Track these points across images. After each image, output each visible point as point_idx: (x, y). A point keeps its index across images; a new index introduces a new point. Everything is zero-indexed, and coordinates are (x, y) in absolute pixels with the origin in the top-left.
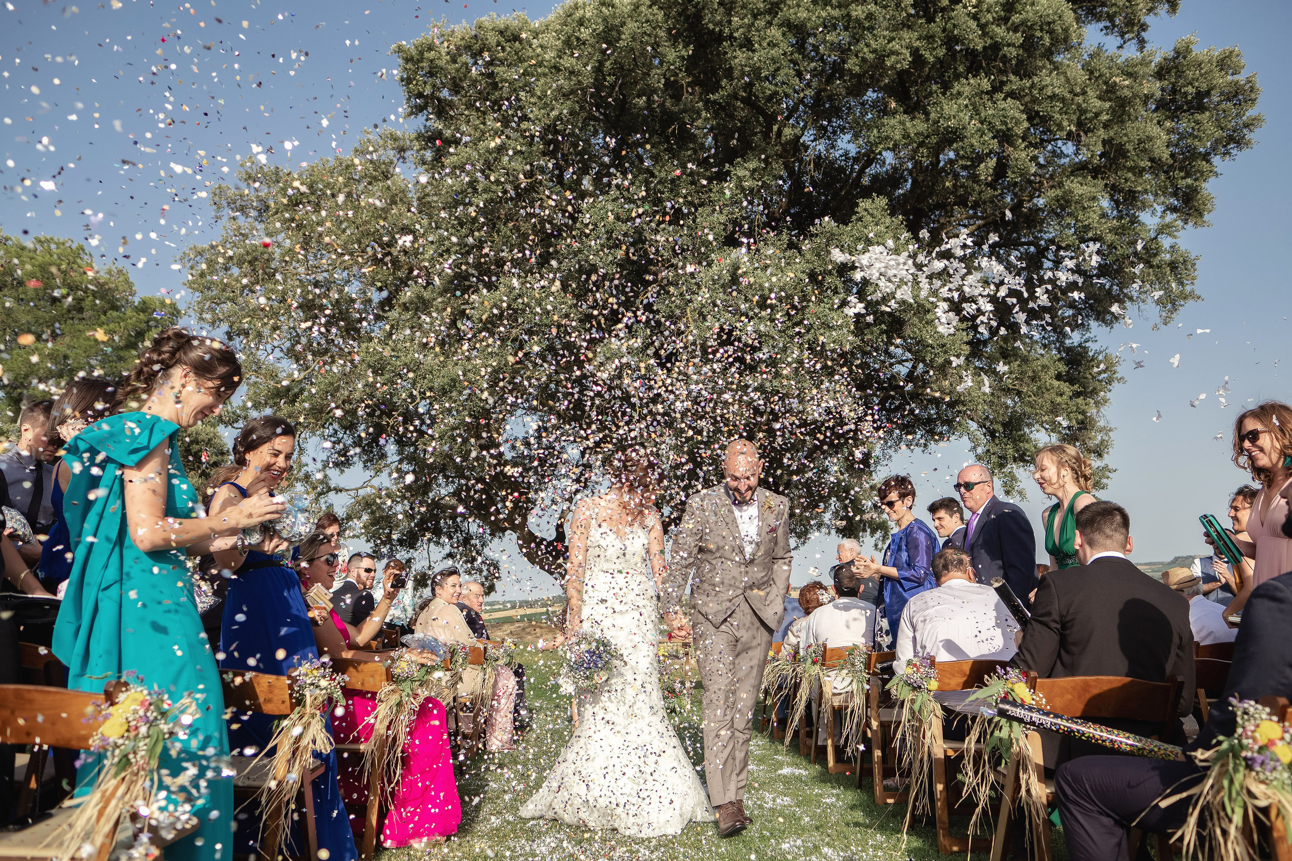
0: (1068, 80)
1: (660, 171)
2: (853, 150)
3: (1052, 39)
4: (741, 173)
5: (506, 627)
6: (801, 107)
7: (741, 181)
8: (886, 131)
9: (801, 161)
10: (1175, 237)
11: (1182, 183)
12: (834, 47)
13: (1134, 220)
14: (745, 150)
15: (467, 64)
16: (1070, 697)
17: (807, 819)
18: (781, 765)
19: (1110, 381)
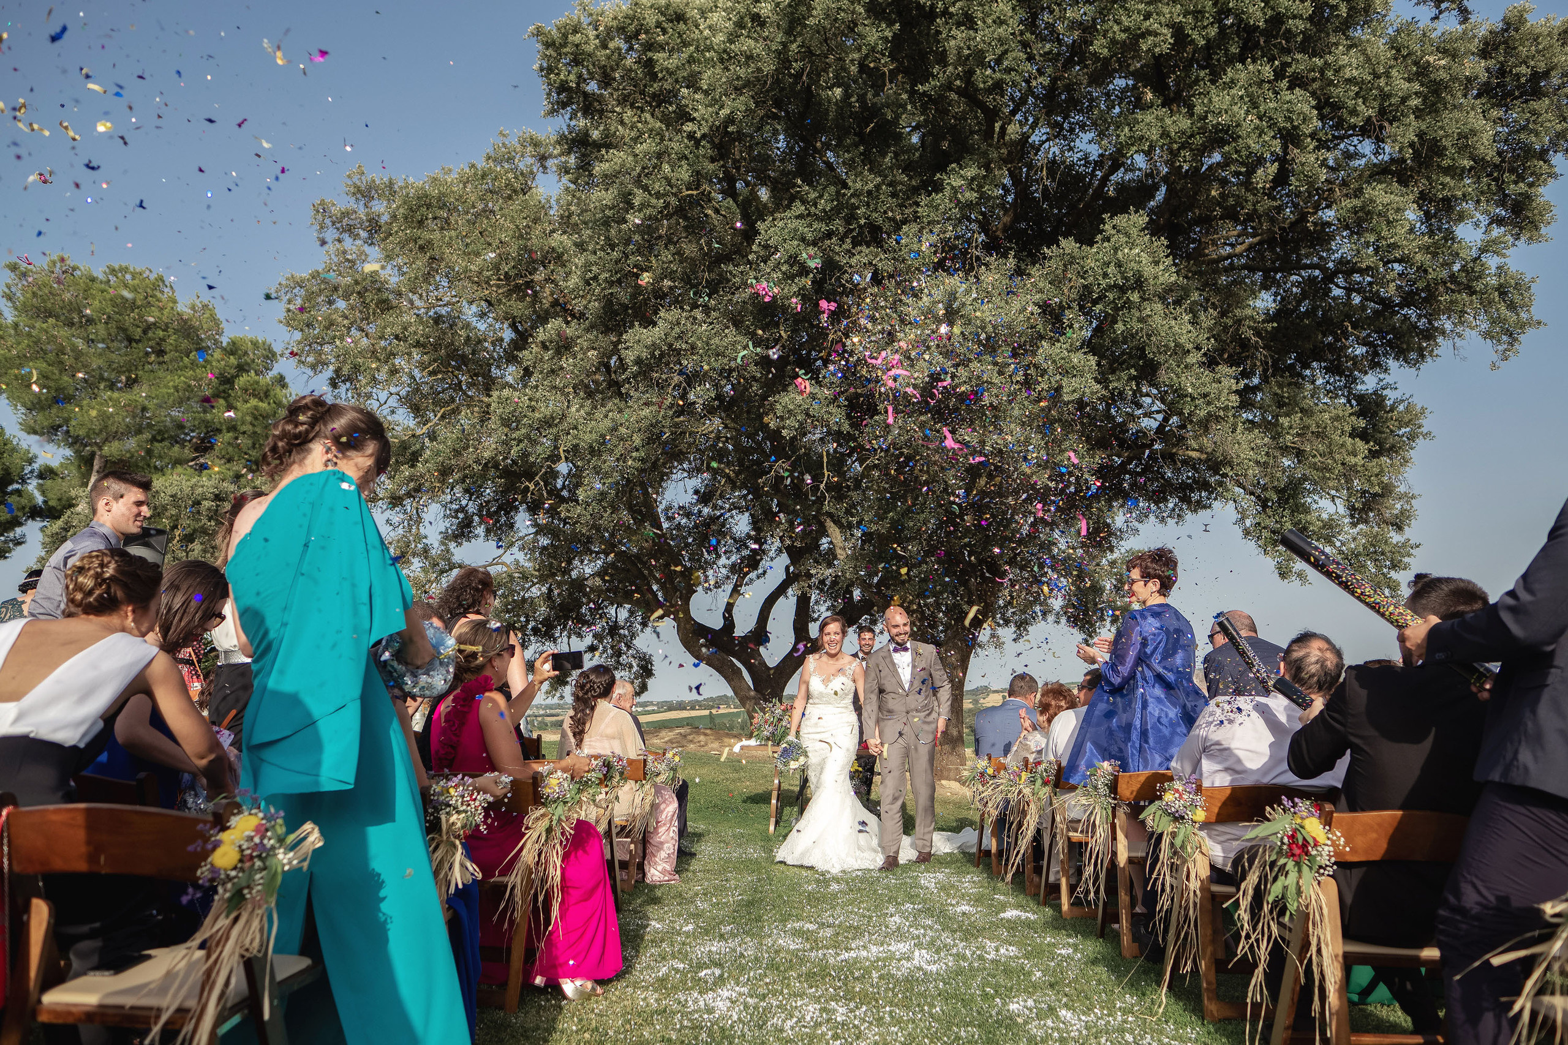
0: (1368, 60)
1: (855, 182)
2: (1094, 152)
3: (1350, 9)
4: (957, 182)
5: (663, 733)
6: (1031, 100)
7: (956, 192)
8: (1140, 130)
9: (1030, 166)
10: (1504, 256)
11: (1512, 189)
12: (1074, 25)
13: (1449, 236)
14: (960, 152)
15: (619, 49)
16: (1374, 835)
17: (1039, 974)
18: (1003, 907)
19: (1412, 437)
